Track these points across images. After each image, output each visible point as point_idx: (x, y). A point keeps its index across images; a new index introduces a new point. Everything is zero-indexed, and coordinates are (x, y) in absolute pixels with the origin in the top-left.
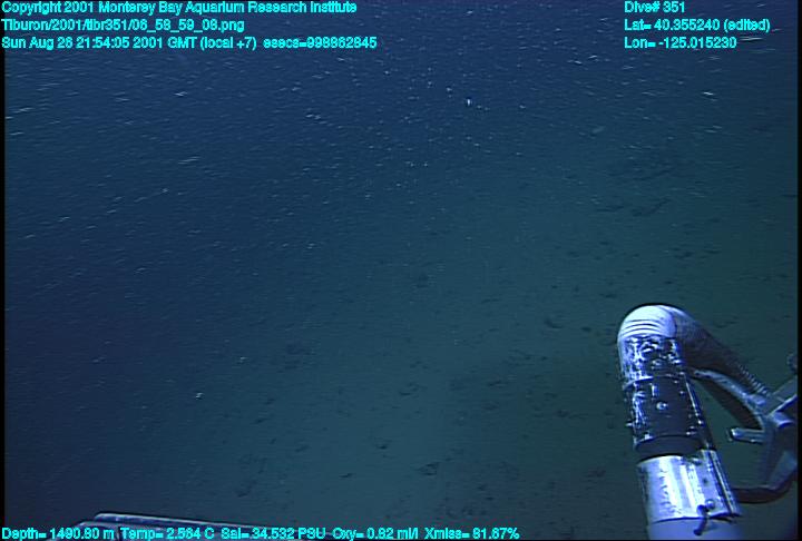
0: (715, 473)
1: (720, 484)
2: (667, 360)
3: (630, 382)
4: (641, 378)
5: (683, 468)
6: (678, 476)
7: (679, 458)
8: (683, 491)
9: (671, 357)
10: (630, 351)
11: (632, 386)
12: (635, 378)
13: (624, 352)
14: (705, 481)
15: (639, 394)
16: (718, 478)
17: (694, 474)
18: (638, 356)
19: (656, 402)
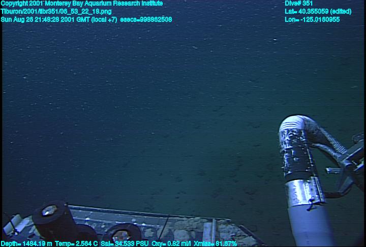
0: (316, 186)
4: (288, 147)
7: (302, 180)
9: (301, 138)
10: (284, 136)
11: (284, 151)
12: (285, 148)
13: (281, 136)
15: (286, 154)
17: (308, 187)
18: (287, 138)
19: (294, 157)
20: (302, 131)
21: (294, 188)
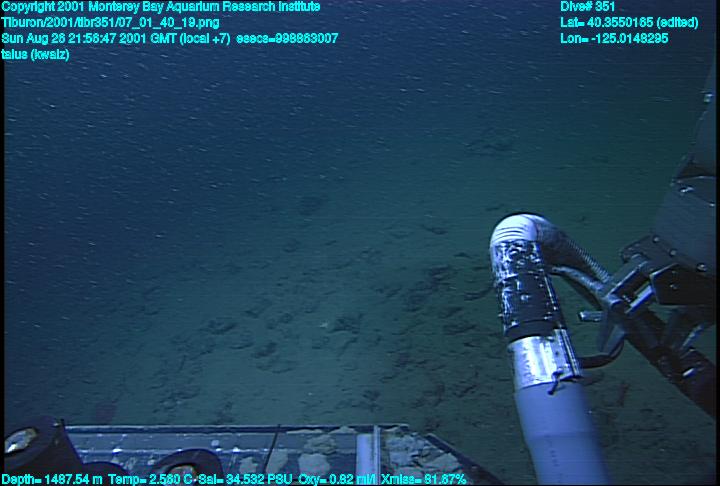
0: (564, 347)
1: (567, 354)
2: (529, 260)
3: (500, 280)
4: (509, 276)
5: (541, 345)
6: (537, 352)
7: (538, 338)
8: (541, 363)
9: (532, 257)
10: (499, 254)
11: (501, 284)
12: (504, 276)
13: (495, 256)
14: (557, 354)
15: (507, 289)
16: (566, 349)
17: (549, 349)
18: (507, 258)
19: (521, 294)
20: (534, 244)
21: (525, 352)
